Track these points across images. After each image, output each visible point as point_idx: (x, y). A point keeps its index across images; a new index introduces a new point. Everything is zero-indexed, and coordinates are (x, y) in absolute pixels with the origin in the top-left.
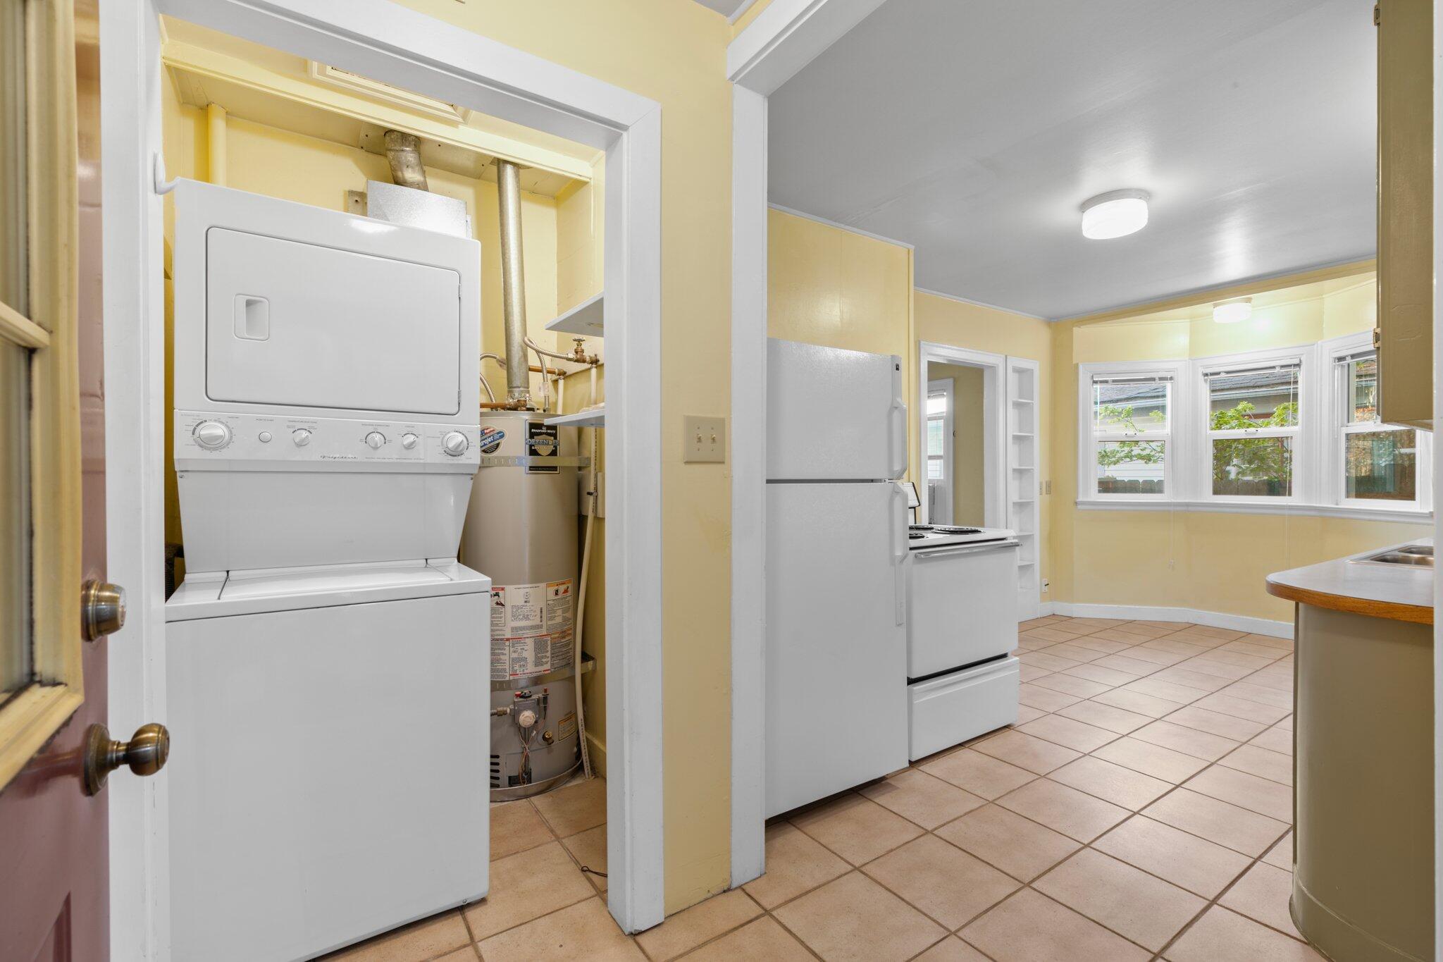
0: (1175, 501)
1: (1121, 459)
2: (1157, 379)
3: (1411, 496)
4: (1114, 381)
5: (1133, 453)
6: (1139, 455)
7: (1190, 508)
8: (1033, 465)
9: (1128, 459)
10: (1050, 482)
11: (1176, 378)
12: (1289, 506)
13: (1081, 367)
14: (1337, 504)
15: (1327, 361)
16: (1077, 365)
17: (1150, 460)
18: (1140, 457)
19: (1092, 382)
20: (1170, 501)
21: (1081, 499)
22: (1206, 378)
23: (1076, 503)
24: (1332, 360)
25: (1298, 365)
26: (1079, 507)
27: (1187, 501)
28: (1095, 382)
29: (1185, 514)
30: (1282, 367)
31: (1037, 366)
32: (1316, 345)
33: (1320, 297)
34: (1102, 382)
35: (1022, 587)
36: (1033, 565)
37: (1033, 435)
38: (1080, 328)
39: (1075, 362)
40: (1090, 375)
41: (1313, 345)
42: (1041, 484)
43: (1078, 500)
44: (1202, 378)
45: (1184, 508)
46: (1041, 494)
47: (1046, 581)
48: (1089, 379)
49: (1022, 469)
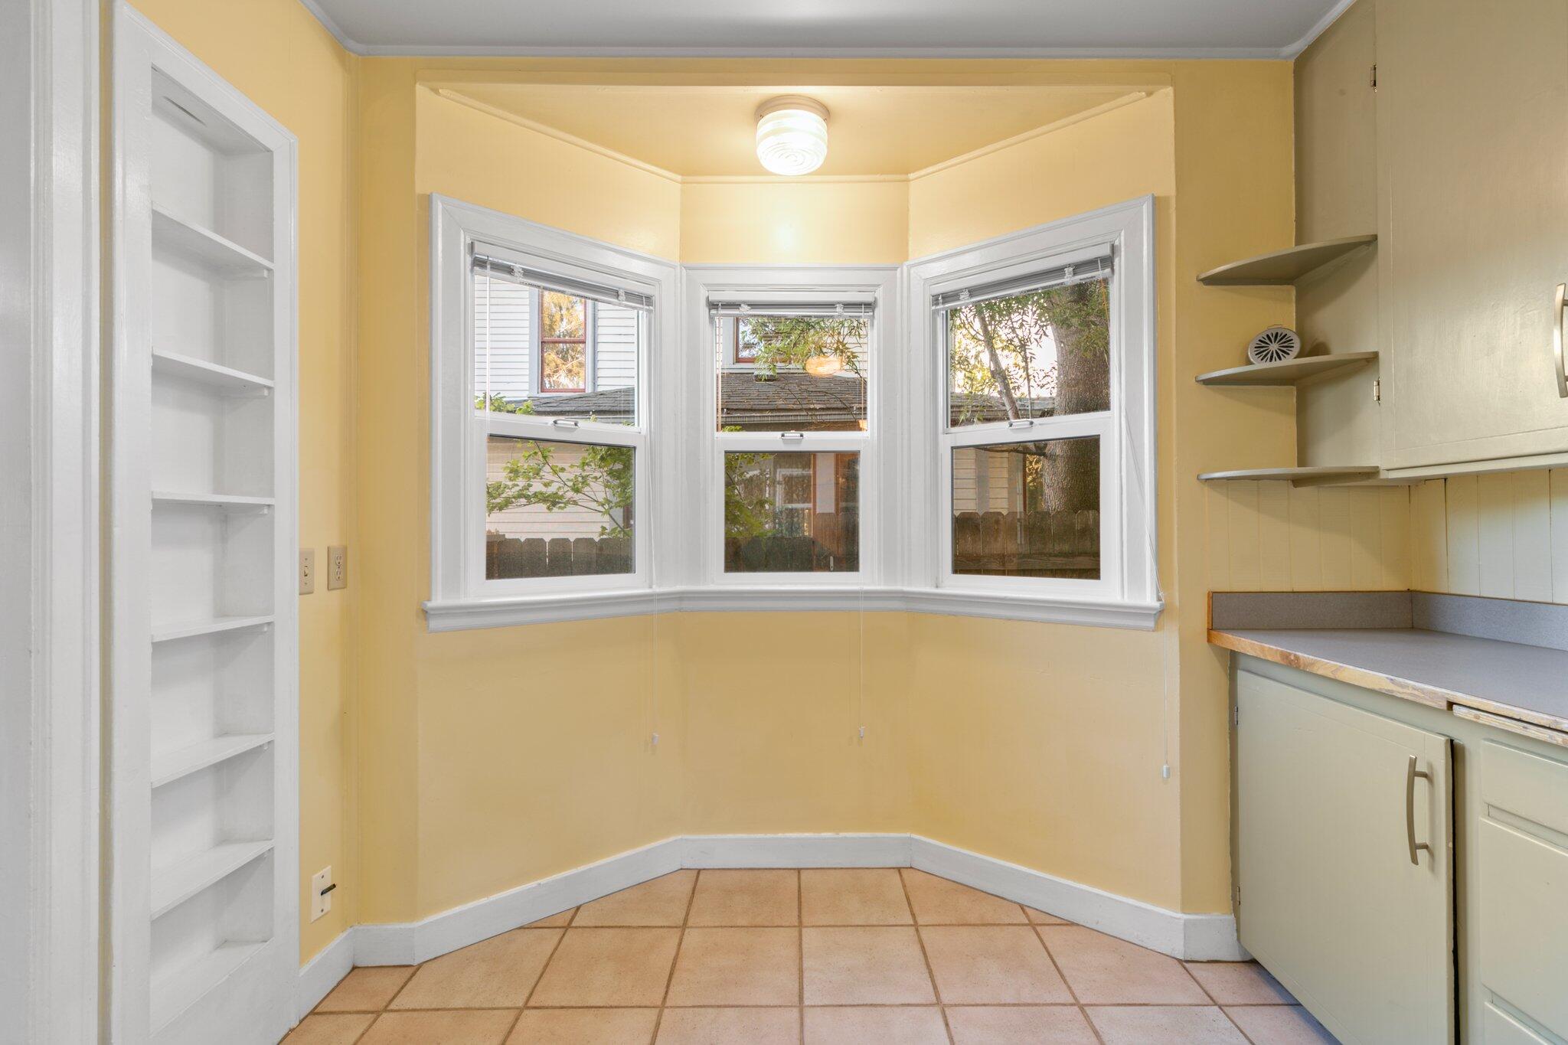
0: (657, 590)
1: (514, 499)
2: (621, 292)
3: (1091, 571)
4: (527, 273)
7: (686, 605)
8: (271, 492)
9: (523, 501)
10: (345, 549)
11: (656, 299)
12: (866, 592)
13: (439, 208)
14: (937, 587)
16: (427, 202)
19: (469, 260)
20: (646, 592)
21: (438, 600)
22: (713, 312)
23: (425, 613)
24: (929, 299)
25: (869, 306)
26: (434, 624)
27: (681, 588)
28: (479, 263)
30: (847, 305)
32: (899, 270)
33: (903, 177)
34: (497, 267)
35: (223, 943)
36: (271, 850)
37: (269, 388)
38: (436, 91)
39: (420, 188)
40: (464, 240)
41: (895, 269)
42: (306, 559)
43: (430, 605)
44: (703, 310)
45: (674, 605)
46: (306, 591)
47: (325, 875)
48: (463, 249)
49: (220, 505)
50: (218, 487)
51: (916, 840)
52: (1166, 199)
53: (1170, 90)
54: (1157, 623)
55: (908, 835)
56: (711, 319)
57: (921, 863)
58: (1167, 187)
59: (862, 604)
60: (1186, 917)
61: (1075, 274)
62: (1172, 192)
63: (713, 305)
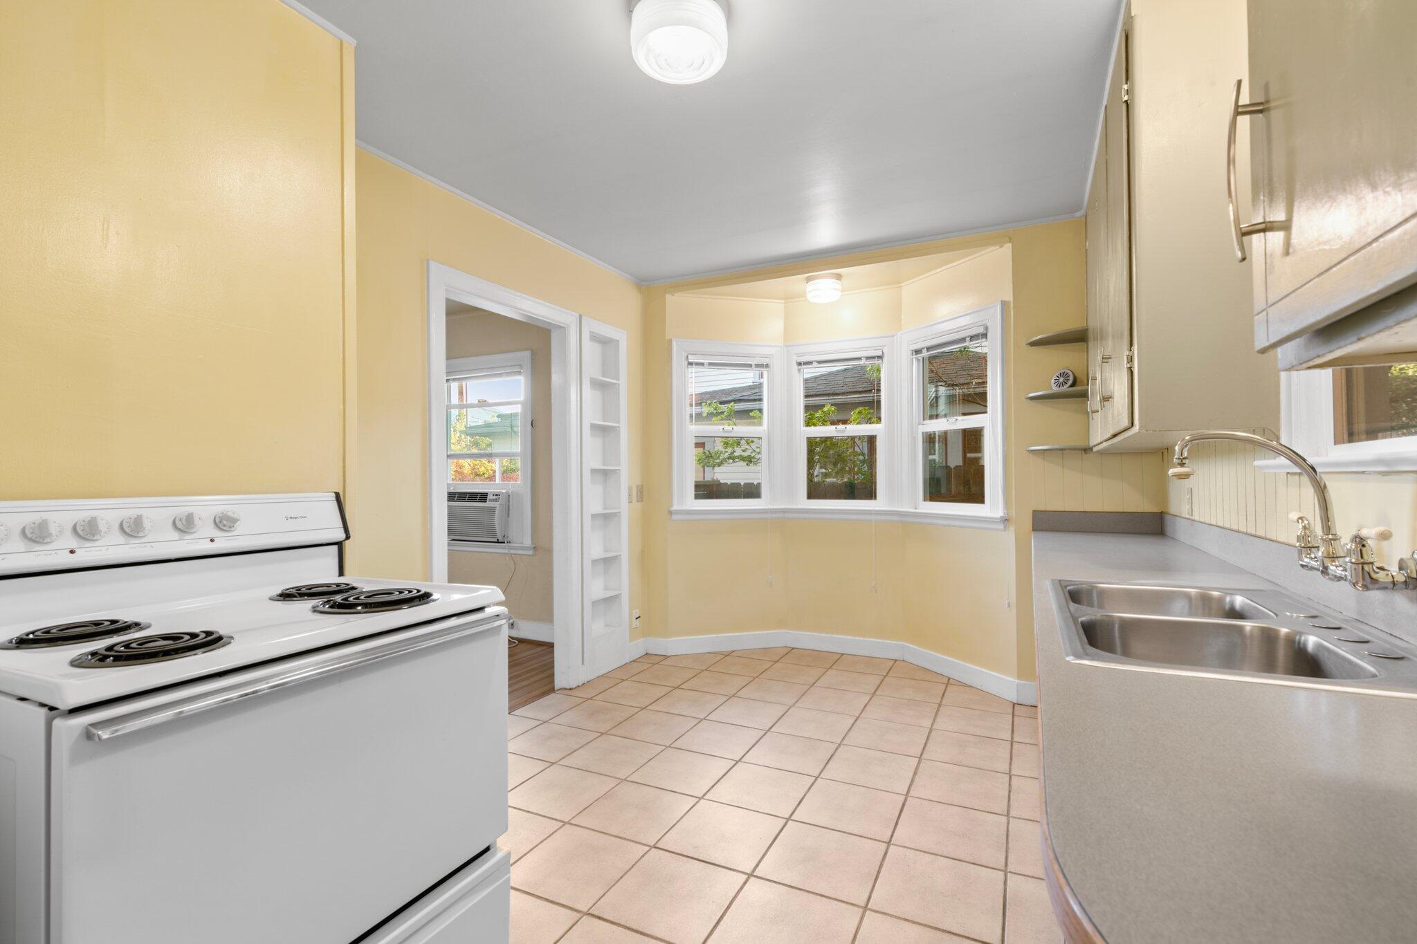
0: (772, 507)
1: (725, 460)
2: (753, 365)
3: (978, 498)
4: (710, 364)
5: (736, 454)
6: (741, 456)
7: (786, 515)
8: (619, 465)
10: (642, 486)
11: (772, 366)
12: (876, 511)
13: (674, 344)
14: (916, 509)
15: (905, 354)
16: (670, 342)
17: (751, 462)
18: (743, 459)
19: (686, 363)
20: (766, 507)
21: (675, 507)
22: (800, 367)
23: (670, 513)
24: (910, 353)
25: (880, 357)
26: (674, 517)
27: (783, 507)
28: (690, 364)
29: (780, 521)
30: (868, 358)
31: (625, 338)
32: (896, 337)
33: (899, 285)
34: (697, 364)
35: (607, 626)
36: (621, 594)
37: (619, 427)
38: (673, 295)
39: (668, 337)
40: (684, 354)
41: (894, 336)
42: (630, 489)
43: (672, 509)
44: (795, 367)
45: (781, 515)
46: (630, 502)
47: (636, 613)
48: (684, 359)
49: (604, 470)
50: (604, 465)
51: (906, 646)
52: (1009, 302)
53: (1010, 244)
54: (1005, 527)
55: (902, 643)
56: (799, 370)
57: (909, 658)
58: (1009, 297)
59: (873, 517)
60: (1018, 681)
61: (971, 341)
62: (1011, 299)
63: (799, 364)
